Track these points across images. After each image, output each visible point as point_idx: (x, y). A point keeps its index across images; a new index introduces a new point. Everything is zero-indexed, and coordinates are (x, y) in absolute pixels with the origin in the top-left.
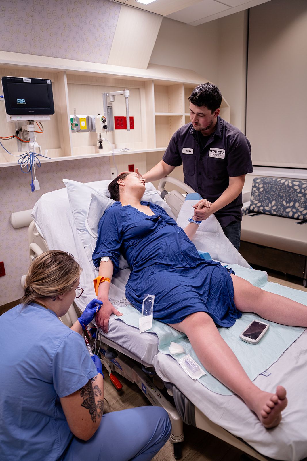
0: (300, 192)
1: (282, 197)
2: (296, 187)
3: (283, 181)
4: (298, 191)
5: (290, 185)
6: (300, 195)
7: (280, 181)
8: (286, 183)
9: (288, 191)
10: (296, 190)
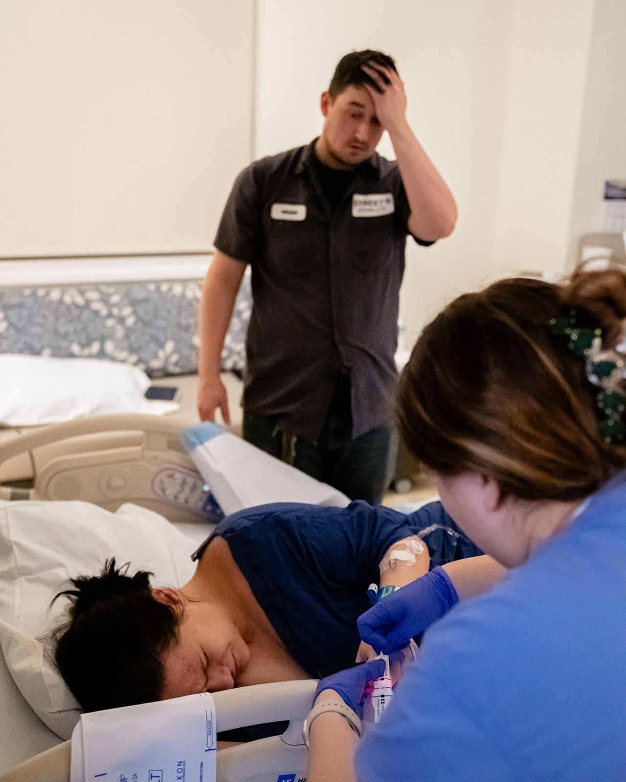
0: (110, 315)
1: (65, 336)
2: (96, 306)
3: (55, 295)
4: (104, 312)
5: (80, 301)
6: (110, 323)
7: (47, 294)
8: (68, 299)
9: (79, 317)
10: (97, 313)
